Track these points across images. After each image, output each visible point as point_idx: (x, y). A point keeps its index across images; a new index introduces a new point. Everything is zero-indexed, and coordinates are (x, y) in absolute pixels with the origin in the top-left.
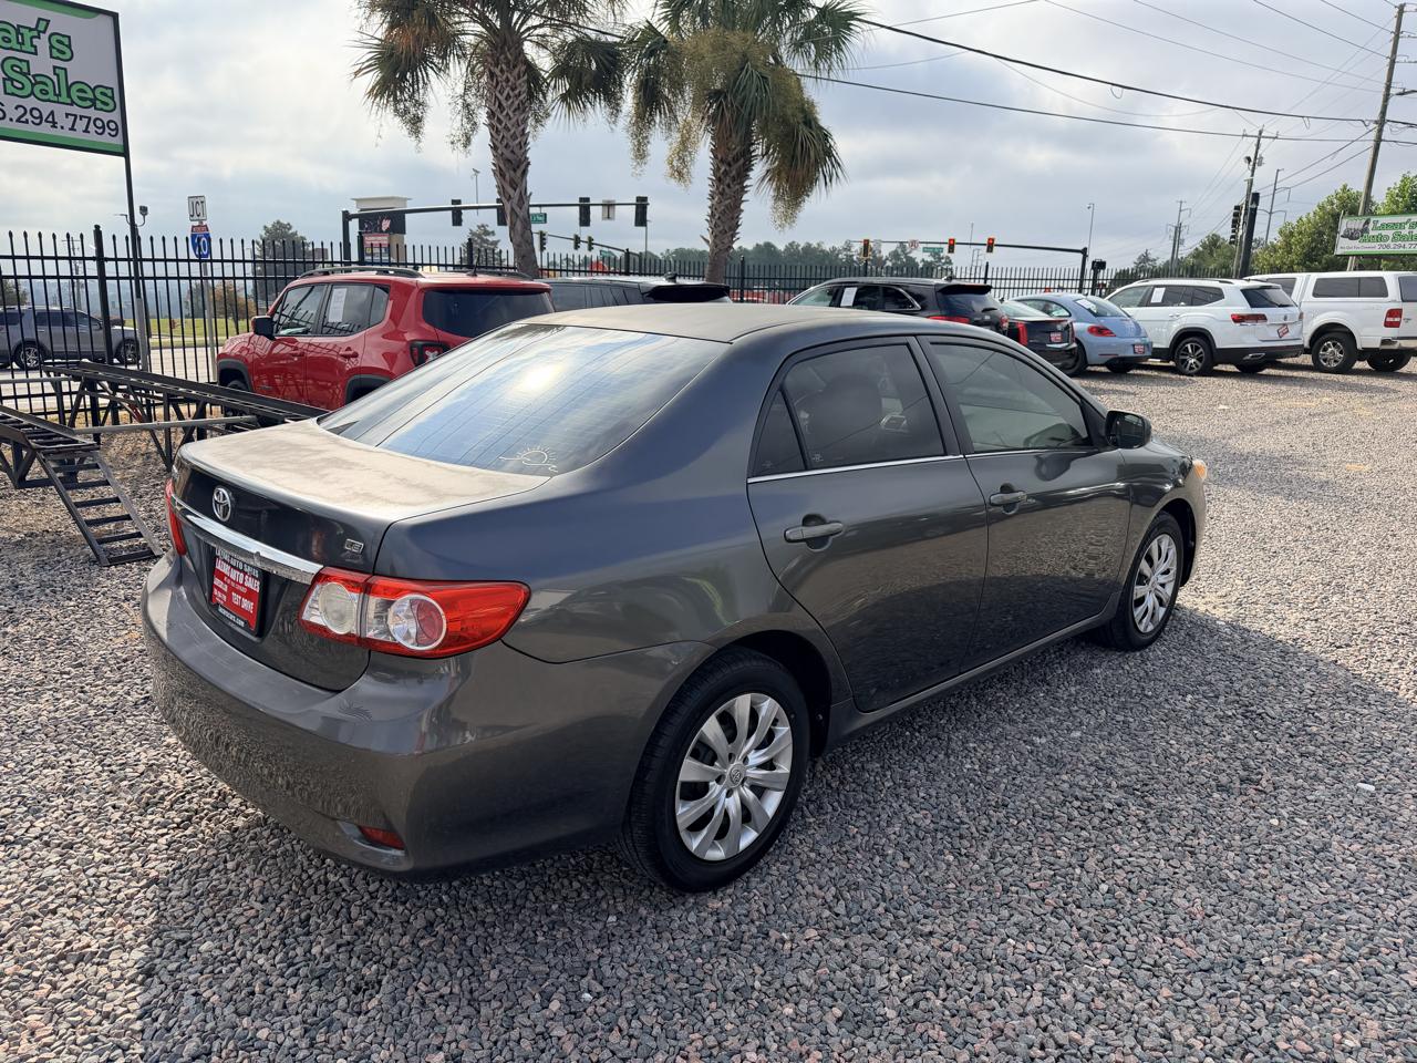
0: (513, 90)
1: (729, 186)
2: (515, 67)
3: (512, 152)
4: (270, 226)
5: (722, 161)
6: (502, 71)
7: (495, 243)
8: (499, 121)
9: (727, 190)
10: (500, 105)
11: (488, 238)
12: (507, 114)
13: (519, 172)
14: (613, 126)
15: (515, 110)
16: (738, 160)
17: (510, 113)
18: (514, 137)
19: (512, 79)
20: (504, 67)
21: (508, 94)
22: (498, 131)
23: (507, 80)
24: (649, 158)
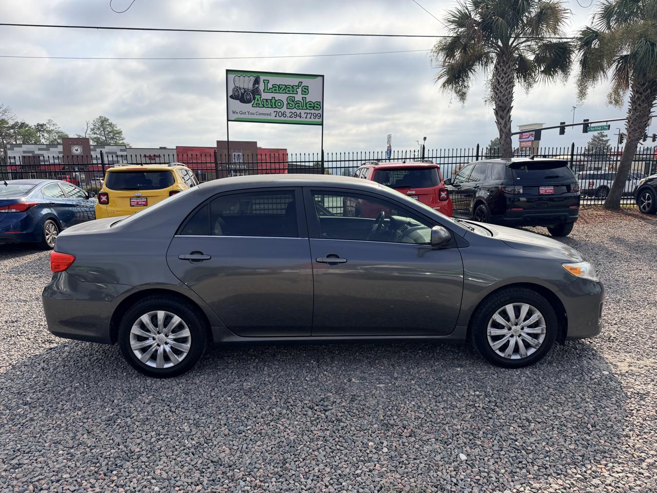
0: (505, 74)
1: (640, 105)
2: (507, 63)
3: (503, 102)
4: (493, 140)
5: (637, 92)
6: (501, 67)
7: (607, 141)
8: (498, 89)
9: (638, 107)
10: (499, 82)
11: (603, 138)
12: (502, 86)
13: (506, 112)
14: (565, 83)
15: (506, 83)
16: (647, 90)
17: (503, 85)
18: (504, 95)
19: (505, 69)
20: (502, 64)
21: (503, 76)
22: (497, 94)
23: (503, 70)
24: (587, 96)
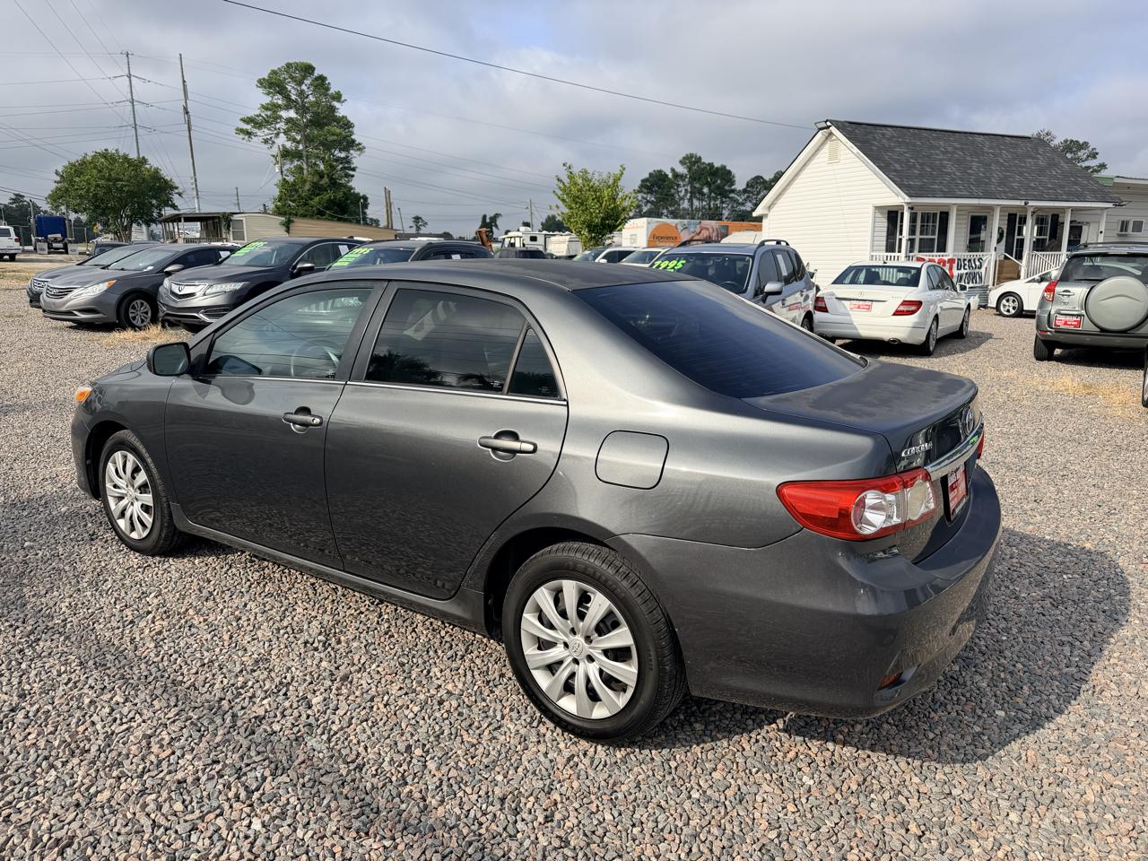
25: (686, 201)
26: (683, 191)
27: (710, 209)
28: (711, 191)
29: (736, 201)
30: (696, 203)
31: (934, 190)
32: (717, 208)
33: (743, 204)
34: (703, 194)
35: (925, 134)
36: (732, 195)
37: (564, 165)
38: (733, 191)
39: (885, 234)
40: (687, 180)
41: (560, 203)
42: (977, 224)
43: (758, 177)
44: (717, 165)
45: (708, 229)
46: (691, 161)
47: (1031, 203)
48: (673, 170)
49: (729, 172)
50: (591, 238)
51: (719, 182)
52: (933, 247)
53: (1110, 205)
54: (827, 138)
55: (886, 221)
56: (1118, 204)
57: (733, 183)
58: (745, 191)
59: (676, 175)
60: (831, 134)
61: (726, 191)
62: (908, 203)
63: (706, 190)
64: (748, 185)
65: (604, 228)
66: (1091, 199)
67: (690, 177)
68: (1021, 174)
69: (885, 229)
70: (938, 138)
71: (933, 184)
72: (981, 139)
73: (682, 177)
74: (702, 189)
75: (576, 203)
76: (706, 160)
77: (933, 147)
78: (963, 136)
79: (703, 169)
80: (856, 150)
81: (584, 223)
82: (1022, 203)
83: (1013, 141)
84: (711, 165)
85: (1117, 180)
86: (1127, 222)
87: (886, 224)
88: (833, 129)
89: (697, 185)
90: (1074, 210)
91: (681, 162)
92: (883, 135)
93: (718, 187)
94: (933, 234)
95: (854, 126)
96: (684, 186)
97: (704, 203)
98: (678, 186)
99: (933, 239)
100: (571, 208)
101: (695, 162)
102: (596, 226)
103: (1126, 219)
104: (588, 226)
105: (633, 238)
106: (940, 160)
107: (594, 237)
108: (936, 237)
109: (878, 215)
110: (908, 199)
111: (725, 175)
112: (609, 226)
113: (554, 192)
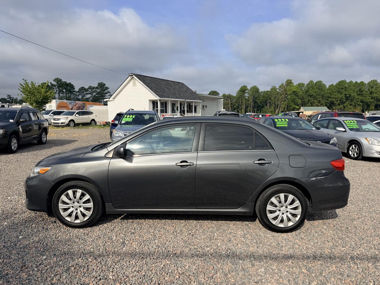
25: (57, 94)
26: (56, 91)
27: (67, 97)
28: (66, 91)
29: (76, 95)
30: (61, 95)
31: (165, 96)
32: (69, 97)
33: (78, 96)
34: (64, 92)
35: (157, 80)
36: (74, 93)
37: (23, 79)
38: (74, 91)
39: (152, 108)
40: (57, 87)
41: (22, 93)
42: (173, 105)
43: (83, 87)
44: (68, 82)
45: (78, 104)
46: (58, 80)
47: (187, 100)
48: (51, 83)
49: (72, 85)
50: (37, 106)
51: (69, 88)
52: (164, 112)
53: (202, 101)
54: (132, 79)
55: (152, 104)
56: (204, 101)
57: (74, 89)
58: (78, 92)
59: (52, 85)
60: (133, 77)
61: (72, 91)
62: (159, 99)
63: (64, 90)
64: (79, 89)
65: (42, 103)
66: (197, 99)
67: (58, 86)
68: (182, 92)
69: (152, 106)
70: (160, 81)
71: (164, 94)
72: (170, 82)
73: (54, 85)
74: (63, 90)
75: (30, 94)
76: (63, 80)
77: (160, 84)
78: (166, 81)
79: (63, 83)
80: (142, 83)
81: (34, 101)
82: (184, 100)
83: (177, 83)
84: (66, 82)
85: (202, 95)
86: (204, 105)
87: (152, 105)
88: (134, 76)
89: (61, 89)
90: (195, 102)
91: (54, 80)
92: (147, 79)
93: (69, 90)
94: (164, 108)
95: (139, 76)
96: (56, 89)
97: (64, 95)
98: (53, 88)
99: (164, 110)
100: (28, 95)
101: (59, 81)
102: (39, 102)
103: (203, 105)
104: (36, 102)
105: (50, 106)
106: (163, 87)
107: (39, 106)
108: (164, 109)
109: (150, 102)
110: (159, 98)
111: (71, 86)
112: (44, 102)
113: (19, 89)
